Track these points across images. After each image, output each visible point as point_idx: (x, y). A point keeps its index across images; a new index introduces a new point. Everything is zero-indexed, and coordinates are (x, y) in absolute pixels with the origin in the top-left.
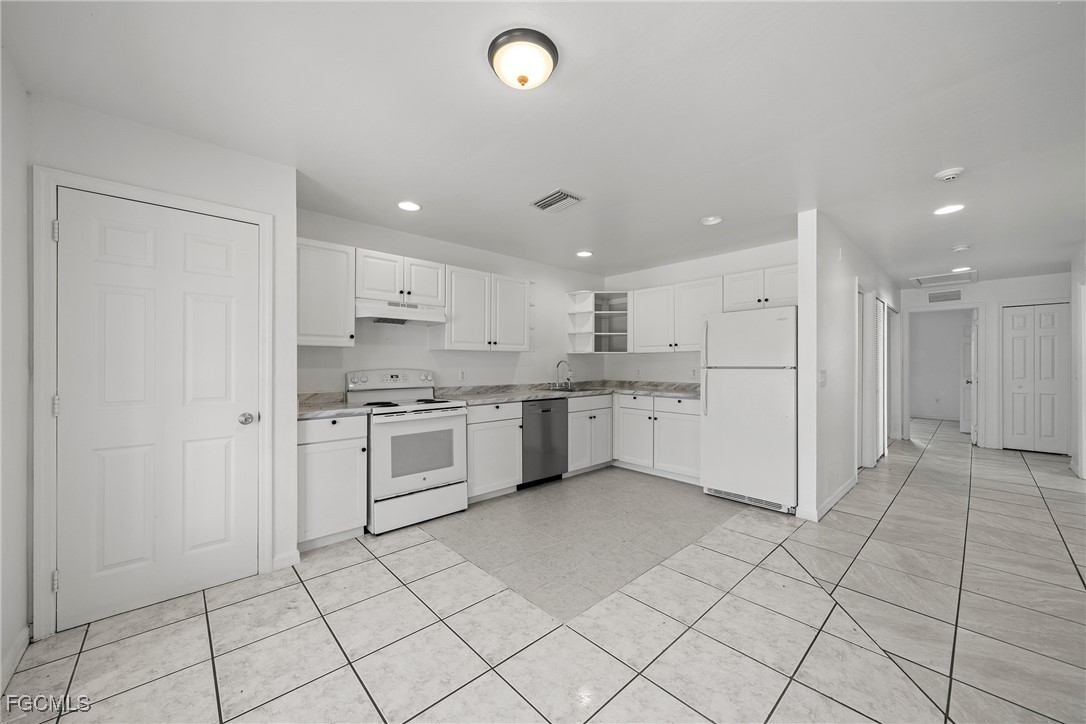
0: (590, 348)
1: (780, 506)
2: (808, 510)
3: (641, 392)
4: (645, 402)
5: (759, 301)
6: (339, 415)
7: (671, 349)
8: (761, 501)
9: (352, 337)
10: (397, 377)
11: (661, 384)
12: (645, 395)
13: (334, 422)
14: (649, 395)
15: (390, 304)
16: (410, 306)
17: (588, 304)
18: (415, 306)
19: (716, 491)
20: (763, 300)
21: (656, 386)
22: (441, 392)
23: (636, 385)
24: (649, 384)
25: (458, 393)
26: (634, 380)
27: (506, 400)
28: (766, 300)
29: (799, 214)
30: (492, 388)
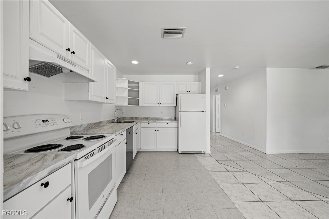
0: (126, 104)
1: (202, 152)
2: (208, 151)
3: (152, 121)
4: (153, 125)
5: (187, 91)
7: (158, 105)
8: (196, 151)
10: (47, 121)
11: (149, 118)
12: (153, 122)
14: (155, 122)
17: (126, 85)
19: (183, 152)
20: (188, 91)
21: (147, 118)
23: (139, 118)
24: (145, 118)
26: (137, 116)
28: (189, 91)
29: (206, 68)
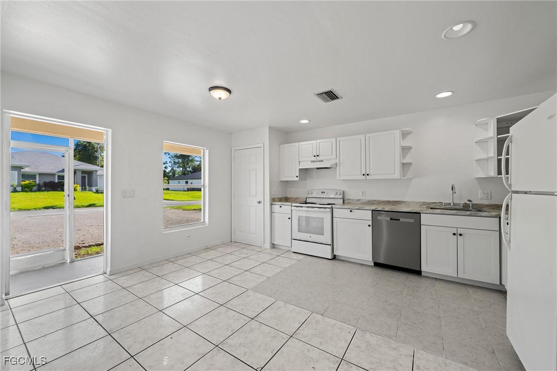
0: (493, 172)
6: (282, 204)
9: (297, 177)
10: (324, 192)
13: (280, 207)
15: (312, 162)
16: (320, 161)
18: (322, 161)
22: (348, 201)
25: (359, 202)
27: (357, 208)
30: (383, 202)
